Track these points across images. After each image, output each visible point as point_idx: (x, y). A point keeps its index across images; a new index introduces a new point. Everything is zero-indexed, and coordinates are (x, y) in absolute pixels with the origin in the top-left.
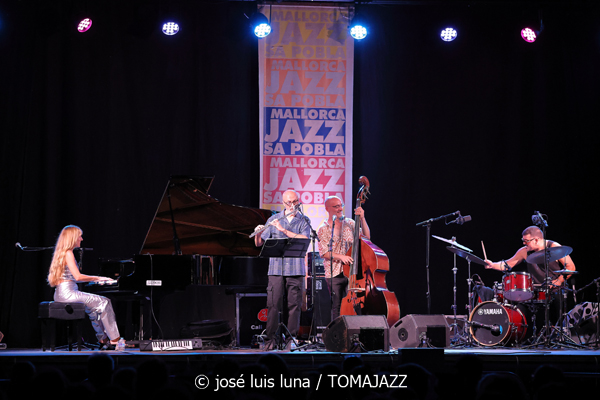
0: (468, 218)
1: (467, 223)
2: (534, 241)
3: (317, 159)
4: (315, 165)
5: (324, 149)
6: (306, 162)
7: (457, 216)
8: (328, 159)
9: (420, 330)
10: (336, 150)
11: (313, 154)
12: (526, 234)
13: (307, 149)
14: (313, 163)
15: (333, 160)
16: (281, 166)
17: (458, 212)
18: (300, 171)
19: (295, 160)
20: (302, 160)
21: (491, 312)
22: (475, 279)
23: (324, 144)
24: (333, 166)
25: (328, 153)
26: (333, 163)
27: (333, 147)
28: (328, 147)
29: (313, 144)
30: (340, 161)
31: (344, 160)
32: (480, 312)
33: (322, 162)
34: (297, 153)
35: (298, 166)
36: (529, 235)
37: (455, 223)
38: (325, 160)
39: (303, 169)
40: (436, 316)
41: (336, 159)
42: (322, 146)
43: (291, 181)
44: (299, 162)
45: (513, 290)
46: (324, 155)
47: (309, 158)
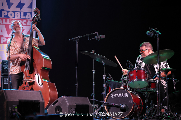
0: (103, 36)
1: (102, 40)
2: (147, 51)
5: (21, 15)
6: (10, 22)
7: (96, 35)
8: (22, 20)
9: (71, 107)
10: (27, 15)
11: (14, 17)
12: (142, 46)
13: (11, 15)
15: (25, 21)
17: (96, 33)
18: (7, 26)
19: (4, 20)
20: (8, 20)
21: (120, 95)
22: (108, 76)
23: (21, 12)
24: (25, 24)
25: (23, 17)
26: (25, 23)
27: (25, 14)
28: (22, 14)
29: (14, 12)
32: (112, 96)
34: (5, 16)
35: (6, 23)
36: (144, 47)
37: (95, 40)
38: (21, 21)
39: (9, 25)
40: (82, 98)
41: (27, 21)
42: (19, 13)
44: (6, 21)
45: (135, 80)
46: (20, 18)
47: (12, 19)
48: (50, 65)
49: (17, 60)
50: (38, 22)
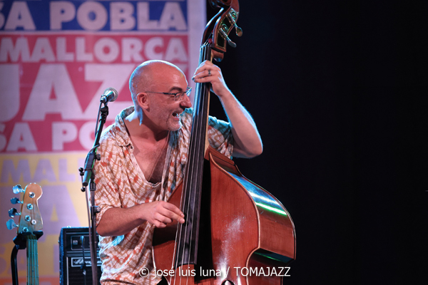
3: (118, 39)
4: (113, 55)
5: (135, 15)
6: (89, 49)
8: (145, 39)
11: (107, 27)
13: (93, 16)
14: (107, 50)
15: (158, 42)
16: (26, 58)
18: (75, 70)
19: (61, 43)
20: (80, 43)
23: (134, 3)
25: (145, 24)
27: (156, 9)
28: (143, 10)
29: (106, 4)
30: (175, 44)
31: (185, 40)
33: (131, 48)
34: (65, 26)
35: (70, 57)
38: (138, 43)
39: (83, 64)
41: (166, 39)
42: (129, 8)
43: (53, 96)
44: (71, 48)
46: (135, 29)
47: (98, 38)
48: (286, 243)
49: (136, 229)
50: (228, 46)
